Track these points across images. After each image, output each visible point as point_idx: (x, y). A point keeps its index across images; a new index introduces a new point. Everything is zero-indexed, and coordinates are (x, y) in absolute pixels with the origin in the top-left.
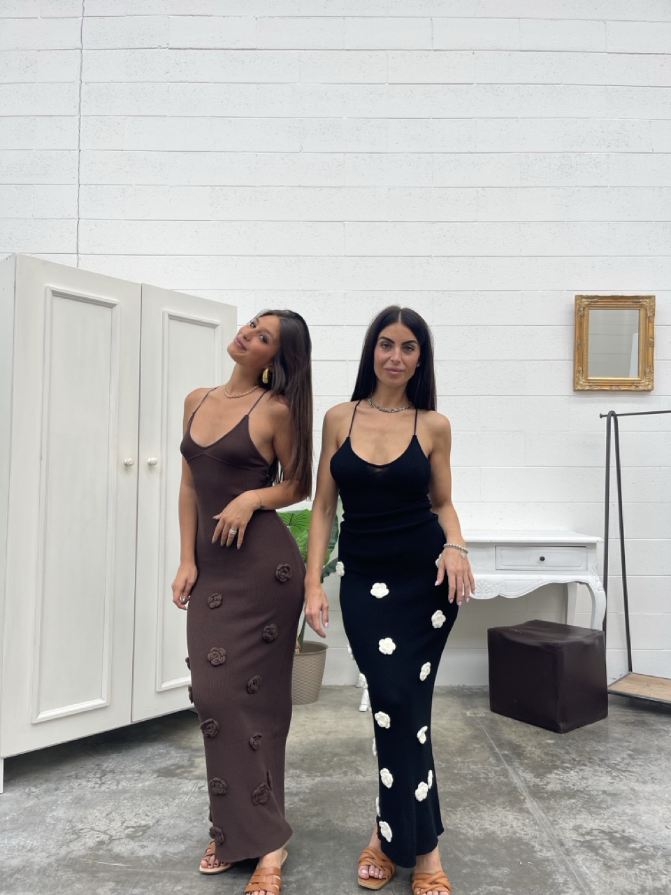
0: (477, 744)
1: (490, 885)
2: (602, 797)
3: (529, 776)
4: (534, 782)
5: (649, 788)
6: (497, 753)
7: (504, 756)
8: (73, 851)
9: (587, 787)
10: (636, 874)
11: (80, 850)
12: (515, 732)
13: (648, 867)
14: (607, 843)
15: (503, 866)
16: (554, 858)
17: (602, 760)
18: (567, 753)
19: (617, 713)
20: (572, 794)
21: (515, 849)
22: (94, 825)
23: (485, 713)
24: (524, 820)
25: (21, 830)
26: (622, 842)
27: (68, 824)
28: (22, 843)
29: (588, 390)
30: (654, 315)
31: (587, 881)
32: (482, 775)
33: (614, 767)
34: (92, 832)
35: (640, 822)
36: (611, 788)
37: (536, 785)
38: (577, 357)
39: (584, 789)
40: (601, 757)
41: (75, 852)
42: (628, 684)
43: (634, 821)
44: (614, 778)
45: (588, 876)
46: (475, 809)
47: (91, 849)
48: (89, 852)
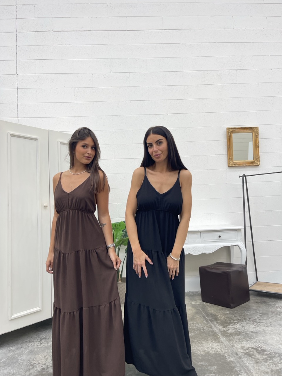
0: (199, 315)
1: (210, 374)
2: (251, 334)
3: (221, 327)
4: (223, 330)
5: (270, 329)
6: (206, 318)
7: (209, 319)
8: (32, 373)
9: (245, 330)
10: (268, 364)
11: (35, 373)
12: (213, 309)
13: (273, 361)
14: (255, 353)
15: (214, 365)
16: (235, 360)
17: (250, 318)
18: (236, 317)
19: (254, 298)
20: (238, 333)
21: (218, 358)
22: (40, 362)
23: (200, 302)
24: (221, 346)
25: (8, 366)
26: (262, 352)
27: (28, 362)
28: (9, 372)
29: (234, 166)
30: (258, 135)
31: (249, 369)
32: (202, 328)
33: (255, 321)
34: (39, 364)
35: (268, 343)
36: (255, 330)
37: (224, 331)
38: (228, 153)
39: (244, 331)
40: (249, 317)
41: (33, 374)
42: (257, 286)
43: (266, 343)
44: (255, 325)
45: (249, 367)
46: (200, 342)
47: (39, 372)
48: (39, 373)
